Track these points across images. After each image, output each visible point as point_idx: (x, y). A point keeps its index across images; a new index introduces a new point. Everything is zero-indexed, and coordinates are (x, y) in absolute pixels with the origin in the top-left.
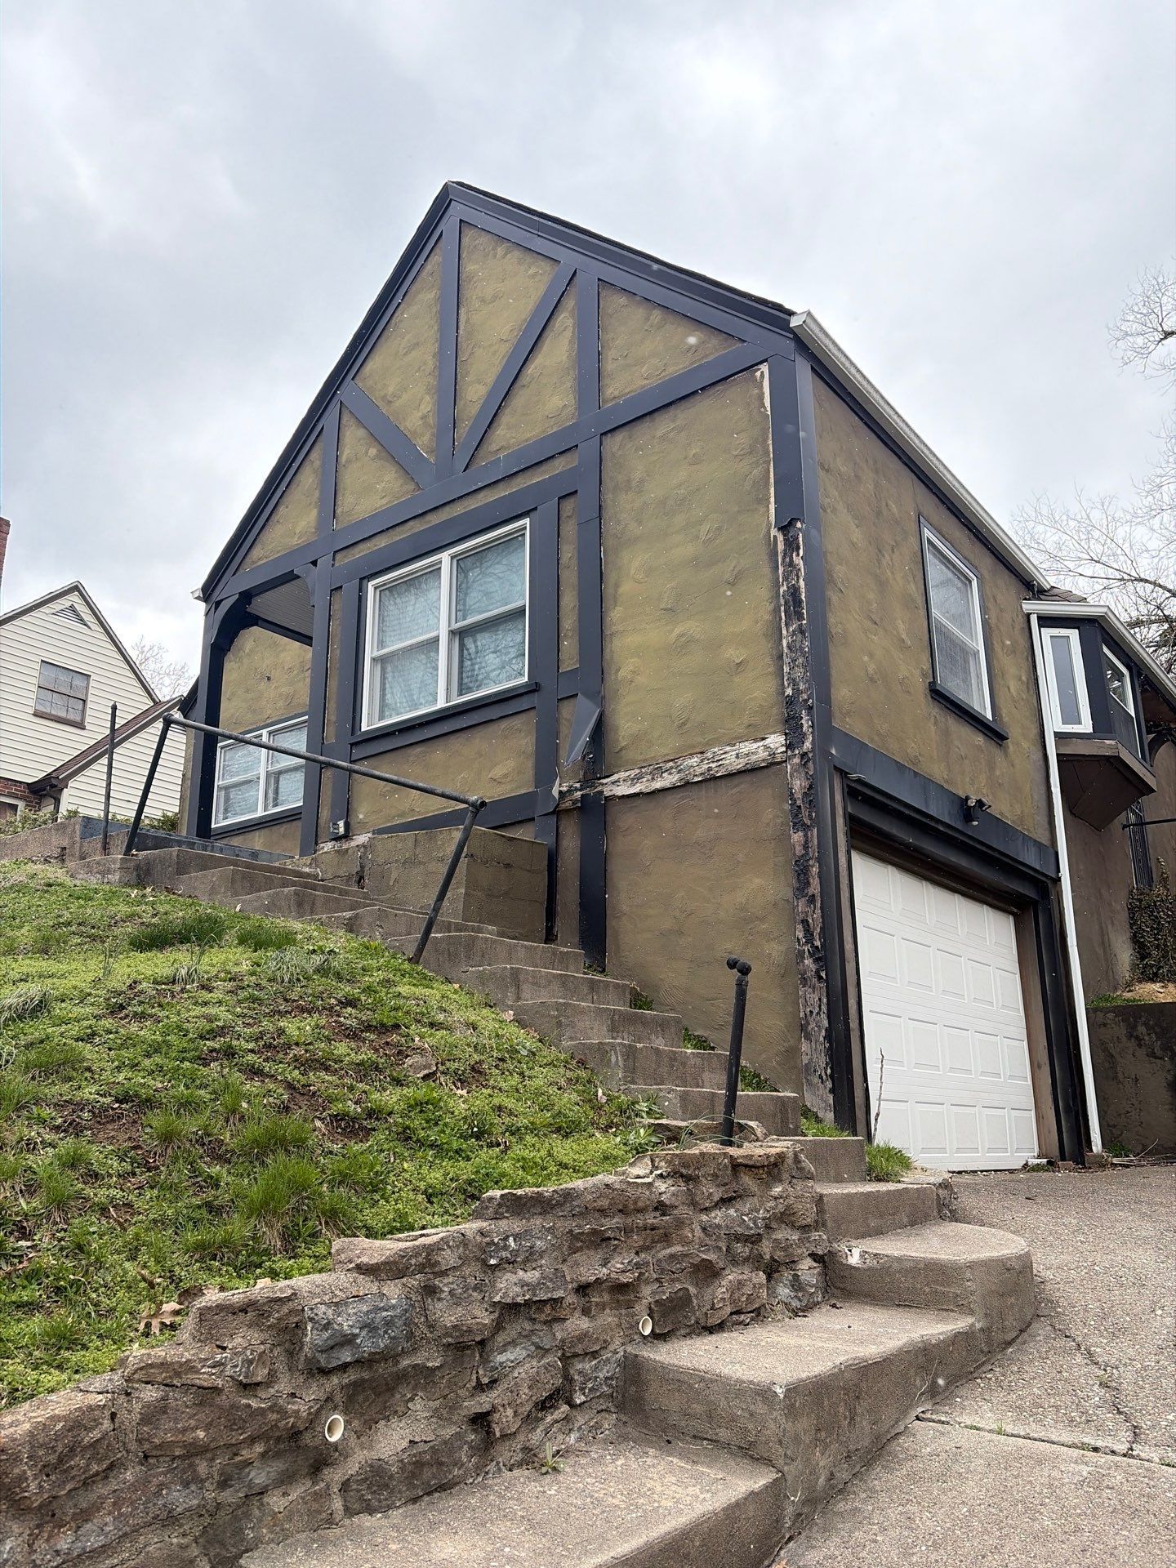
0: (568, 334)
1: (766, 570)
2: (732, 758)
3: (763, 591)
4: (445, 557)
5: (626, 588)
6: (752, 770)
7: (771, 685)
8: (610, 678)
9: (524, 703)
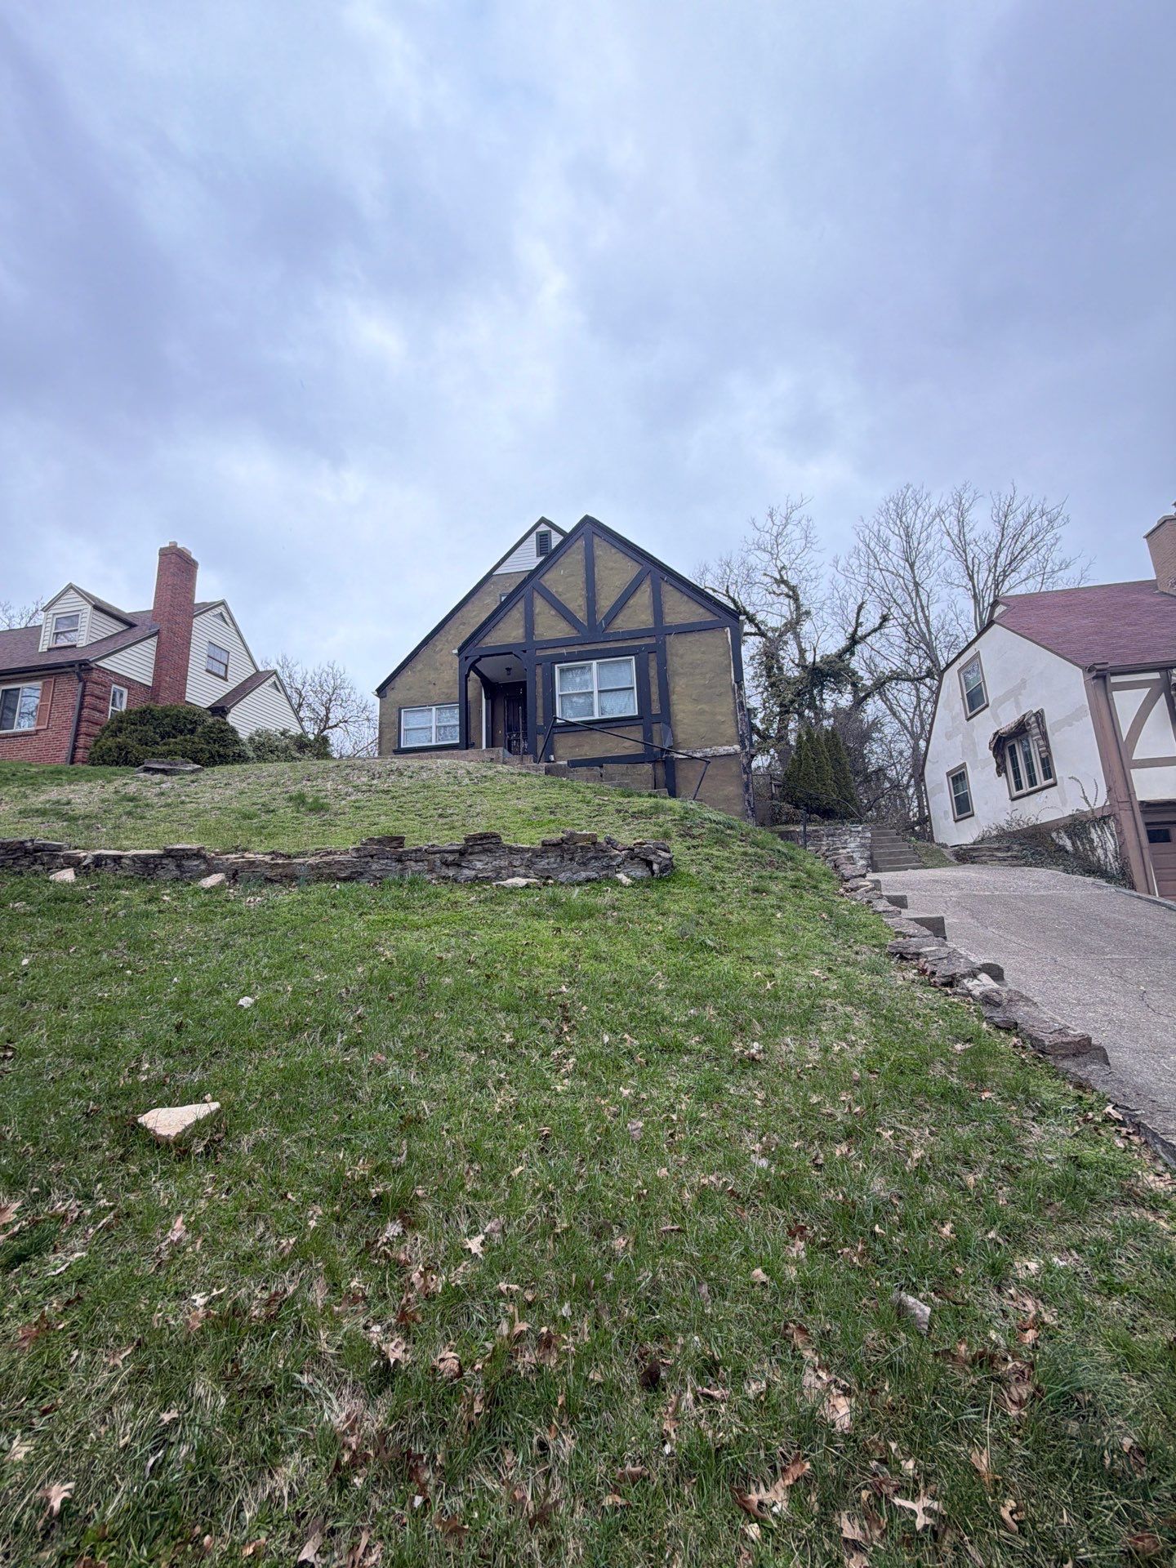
0: (648, 593)
1: (731, 694)
2: (723, 750)
3: (731, 700)
4: (594, 663)
5: (678, 689)
6: (729, 755)
7: (734, 730)
8: (673, 719)
9: (638, 722)
